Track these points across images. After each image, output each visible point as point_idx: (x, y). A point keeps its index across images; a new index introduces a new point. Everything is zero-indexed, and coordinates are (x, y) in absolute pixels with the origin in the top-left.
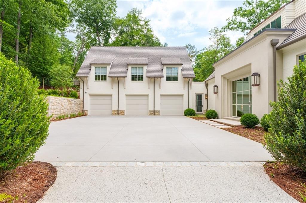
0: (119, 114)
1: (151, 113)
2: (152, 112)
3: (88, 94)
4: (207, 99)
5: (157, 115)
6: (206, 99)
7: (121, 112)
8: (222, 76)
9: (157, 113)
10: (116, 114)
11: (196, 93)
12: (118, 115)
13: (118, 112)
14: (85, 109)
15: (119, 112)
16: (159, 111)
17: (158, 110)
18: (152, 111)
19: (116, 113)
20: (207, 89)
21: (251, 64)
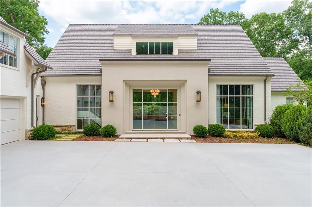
6: (42, 106)
8: (124, 81)
20: (43, 89)
21: (186, 81)
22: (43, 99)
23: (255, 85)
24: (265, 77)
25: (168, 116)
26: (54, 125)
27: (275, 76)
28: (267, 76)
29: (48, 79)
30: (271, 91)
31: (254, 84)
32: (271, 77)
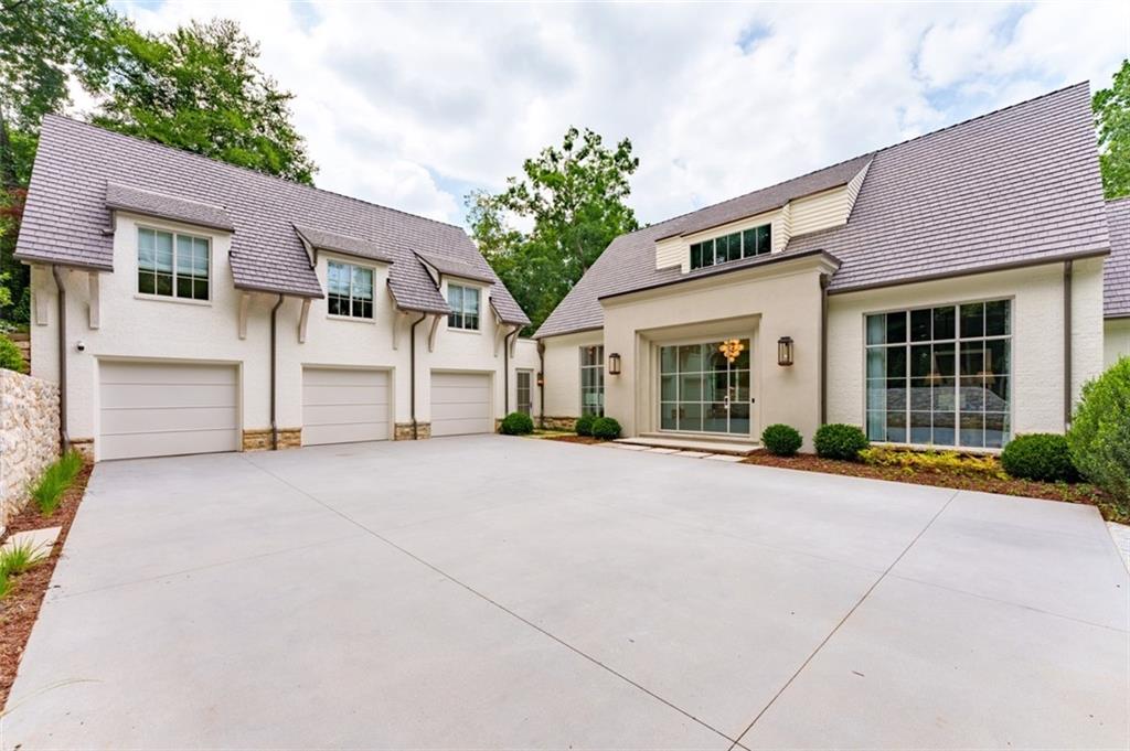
0: (278, 445)
1: (402, 433)
2: (407, 430)
3: (96, 356)
4: (541, 385)
5: (423, 436)
6: (539, 385)
7: (288, 435)
8: (636, 332)
9: (422, 433)
10: (261, 445)
11: (517, 369)
12: (274, 448)
13: (274, 438)
14: (71, 434)
15: (279, 436)
16: (428, 424)
17: (428, 421)
18: (407, 426)
19: (265, 440)
20: (542, 358)
21: (760, 315)
22: (541, 376)
23: (1017, 299)
24: (1062, 264)
25: (729, 402)
26: (554, 416)
27: (1112, 254)
28: (1069, 259)
29: (548, 342)
30: (1105, 319)
31: (1014, 296)
32: (1099, 258)
